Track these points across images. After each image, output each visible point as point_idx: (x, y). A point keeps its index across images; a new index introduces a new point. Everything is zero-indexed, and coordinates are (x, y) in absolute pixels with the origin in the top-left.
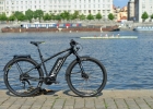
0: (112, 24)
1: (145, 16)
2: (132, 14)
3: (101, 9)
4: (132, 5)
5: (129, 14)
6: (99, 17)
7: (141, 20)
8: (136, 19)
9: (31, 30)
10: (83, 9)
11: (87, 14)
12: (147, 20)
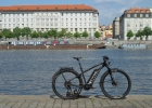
0: (98, 42)
1: (130, 35)
2: (117, 33)
3: (88, 27)
4: (117, 24)
5: (114, 32)
6: (85, 35)
7: (126, 38)
8: (121, 37)
9: (19, 47)
10: (69, 27)
11: (74, 32)
12: (132, 38)
